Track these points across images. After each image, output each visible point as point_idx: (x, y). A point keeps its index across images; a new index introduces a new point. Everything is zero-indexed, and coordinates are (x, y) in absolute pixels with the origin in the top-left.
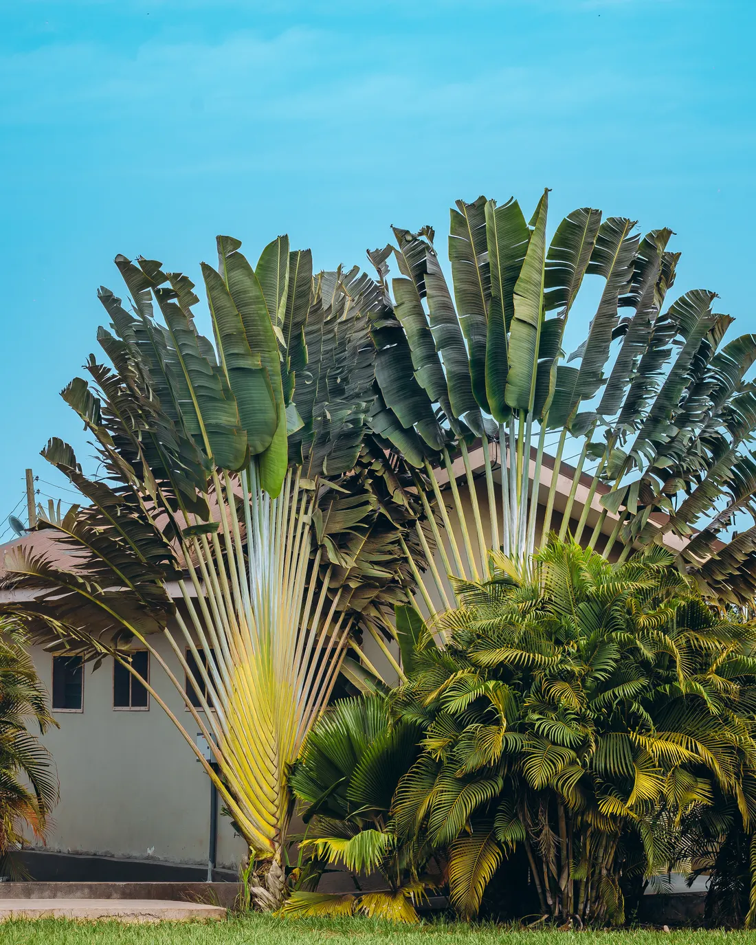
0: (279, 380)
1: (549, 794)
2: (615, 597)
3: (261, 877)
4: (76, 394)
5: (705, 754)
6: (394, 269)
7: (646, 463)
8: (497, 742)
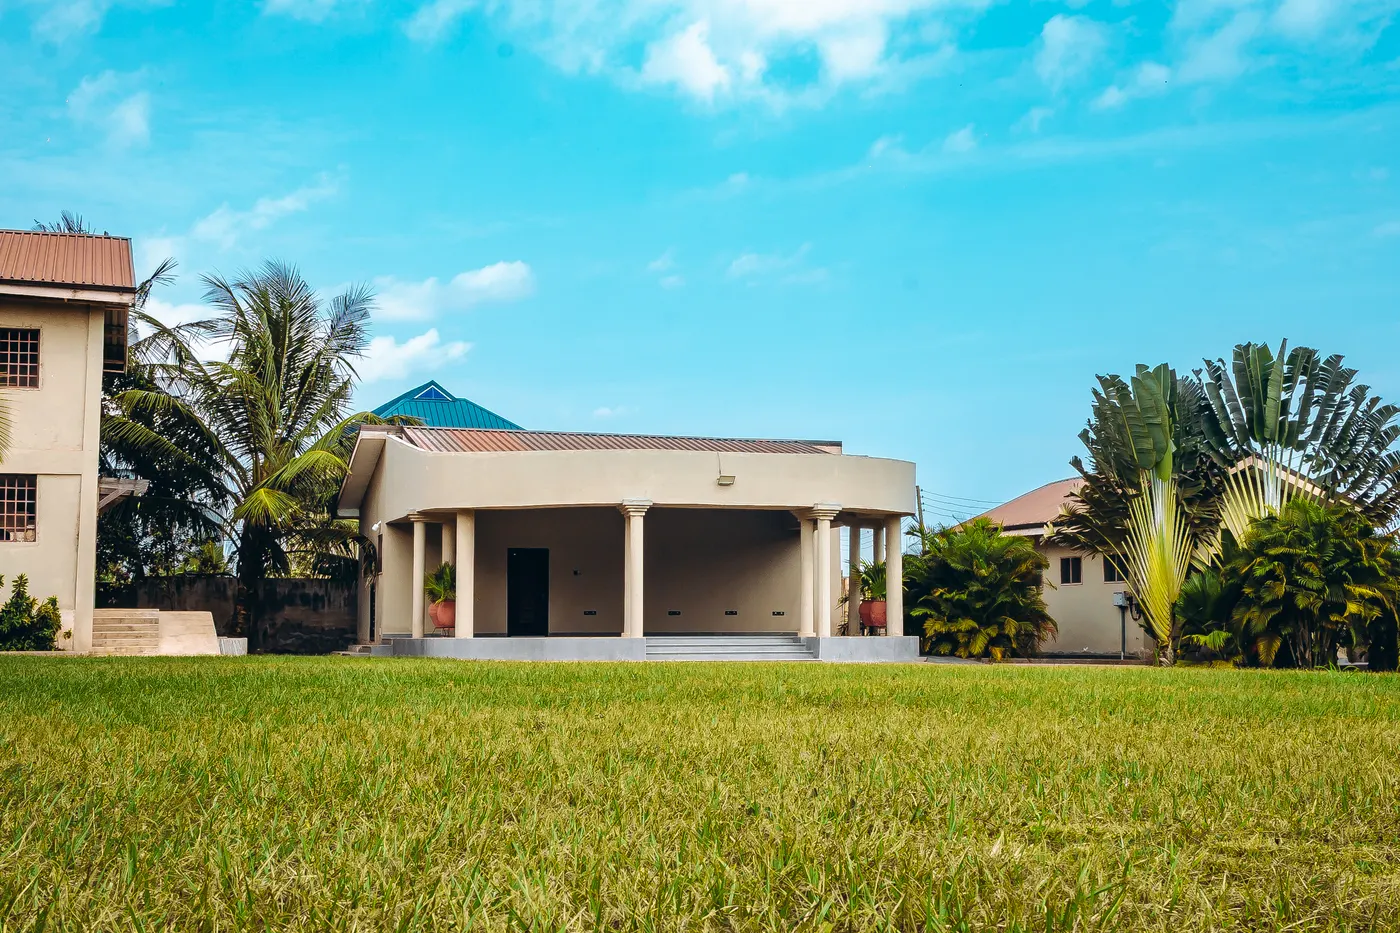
0: (1168, 428)
1: (1307, 611)
2: (1328, 523)
3: (1164, 653)
4: (1084, 435)
5: (1378, 594)
6: (1206, 378)
7: (1334, 464)
8: (1281, 589)
